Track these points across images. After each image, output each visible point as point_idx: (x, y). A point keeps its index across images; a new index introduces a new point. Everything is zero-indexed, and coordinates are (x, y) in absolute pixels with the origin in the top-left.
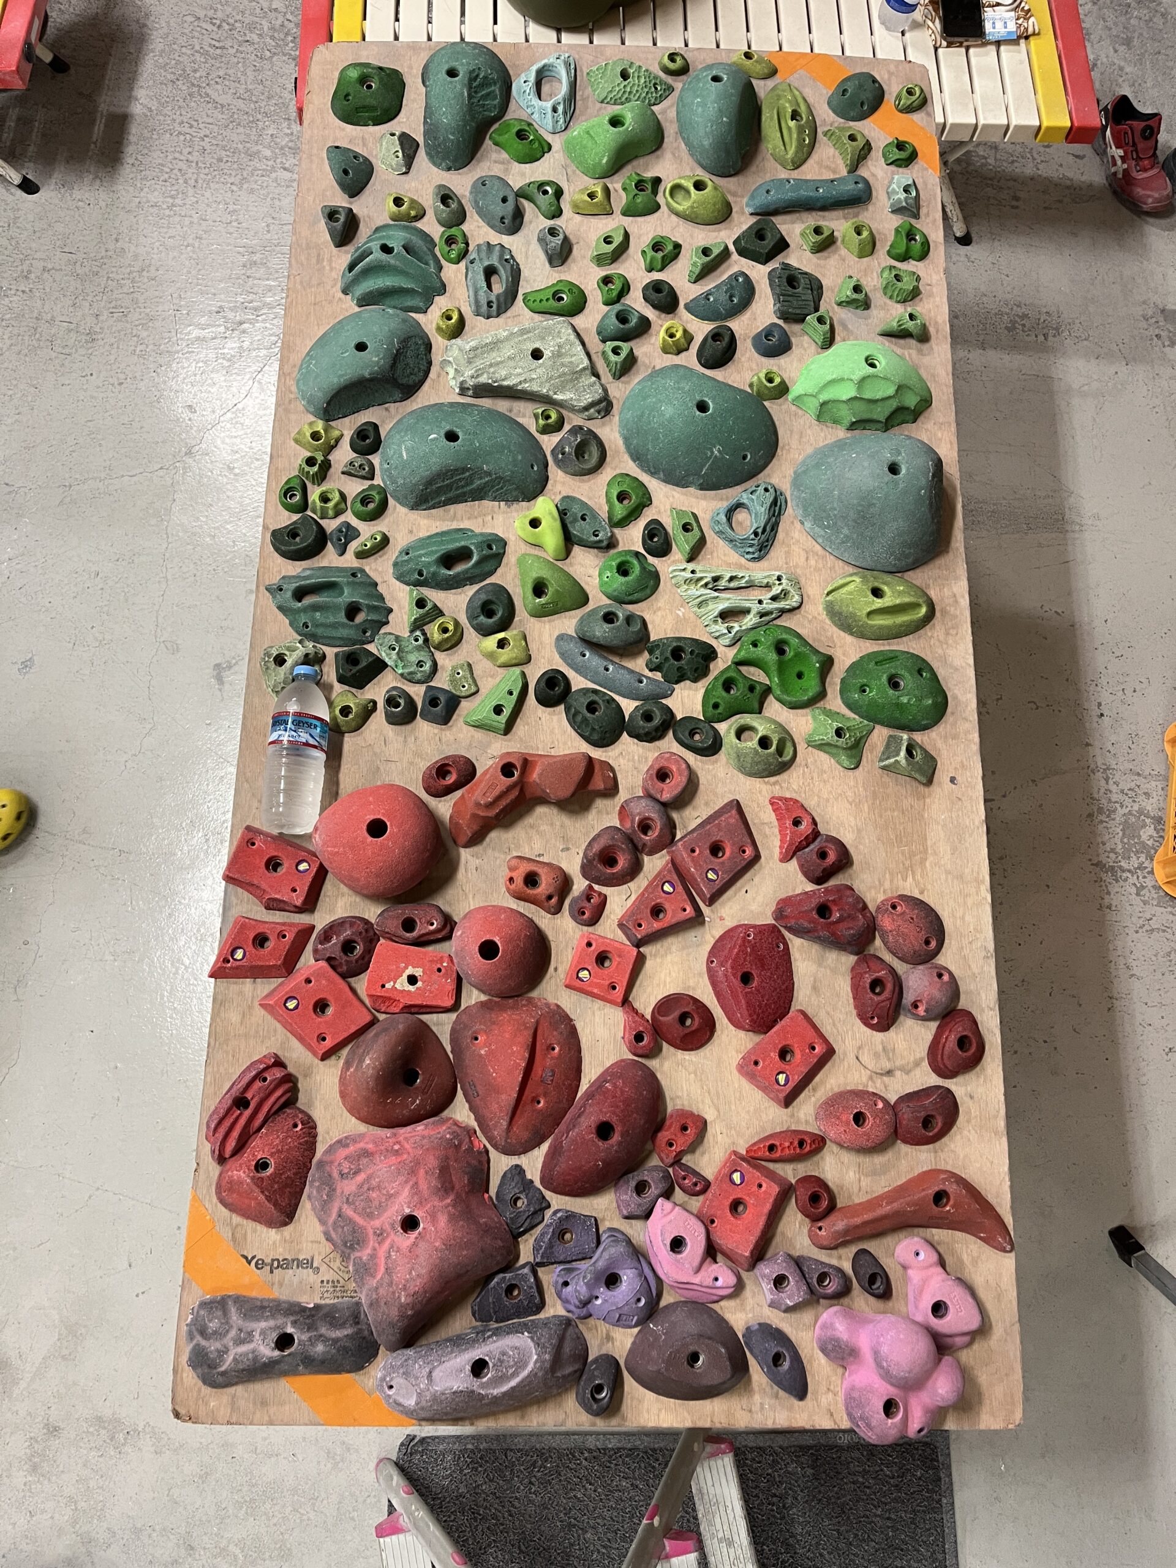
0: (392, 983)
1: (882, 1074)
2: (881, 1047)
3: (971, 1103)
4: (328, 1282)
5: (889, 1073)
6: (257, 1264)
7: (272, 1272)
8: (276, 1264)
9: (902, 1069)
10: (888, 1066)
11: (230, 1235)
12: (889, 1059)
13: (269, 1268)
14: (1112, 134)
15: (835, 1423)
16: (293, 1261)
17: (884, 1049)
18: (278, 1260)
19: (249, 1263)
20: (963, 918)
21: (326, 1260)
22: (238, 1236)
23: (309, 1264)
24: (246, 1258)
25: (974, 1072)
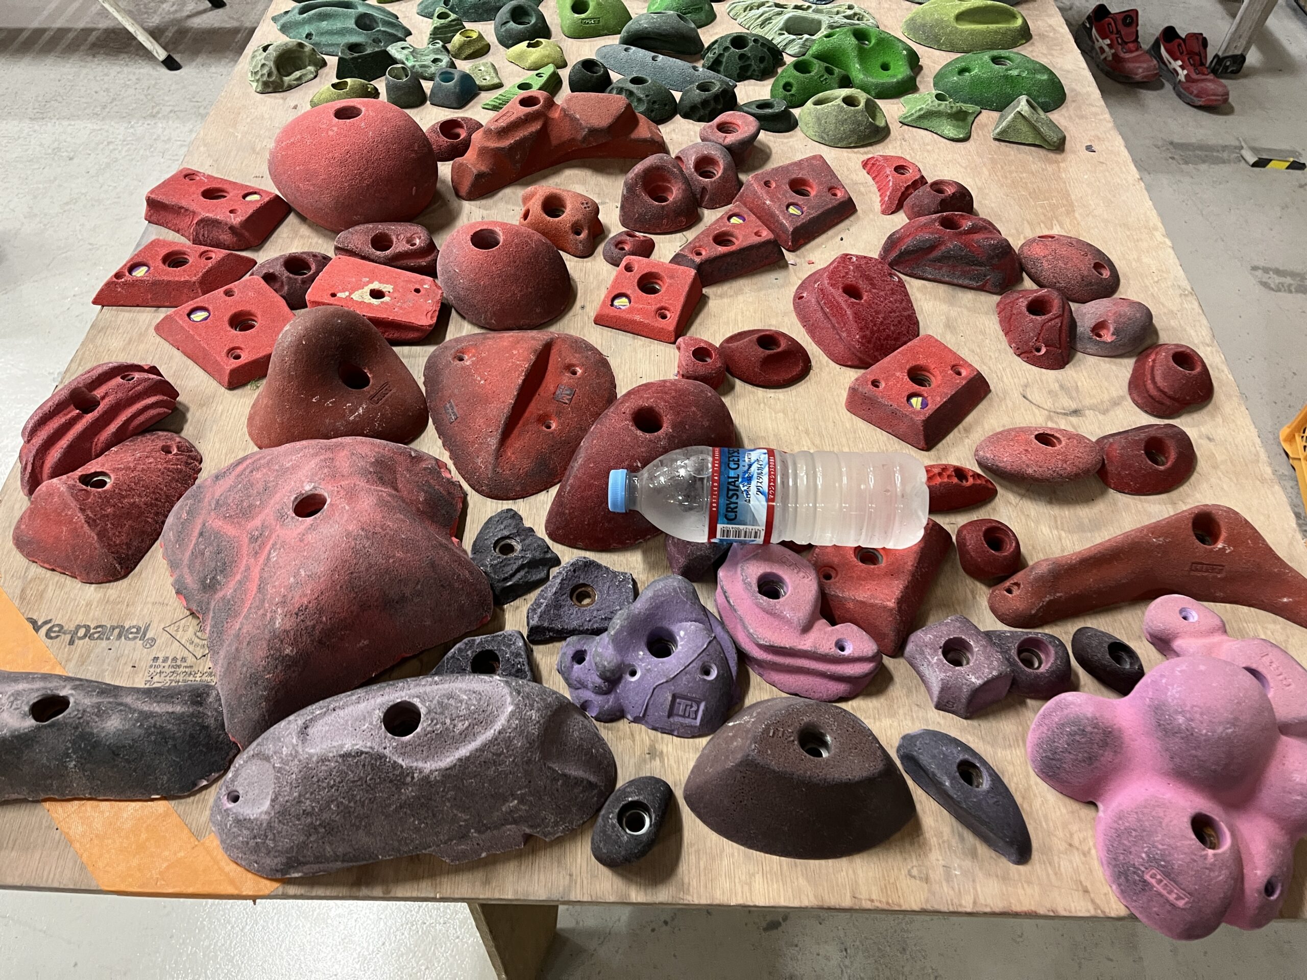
0: (347, 293)
1: (1065, 414)
2: (1057, 385)
3: (1211, 445)
4: (165, 660)
5: (1076, 412)
6: (50, 630)
7: (71, 642)
8: (82, 632)
9: (1092, 408)
10: (1074, 406)
11: (18, 591)
12: (1071, 398)
13: (68, 637)
14: (1097, 30)
15: (1097, 907)
16: (113, 628)
17: (1062, 387)
18: (88, 628)
19: (37, 628)
20: (1139, 260)
21: (171, 630)
22: (28, 592)
23: (141, 633)
24: (33, 622)
25: (1205, 411)
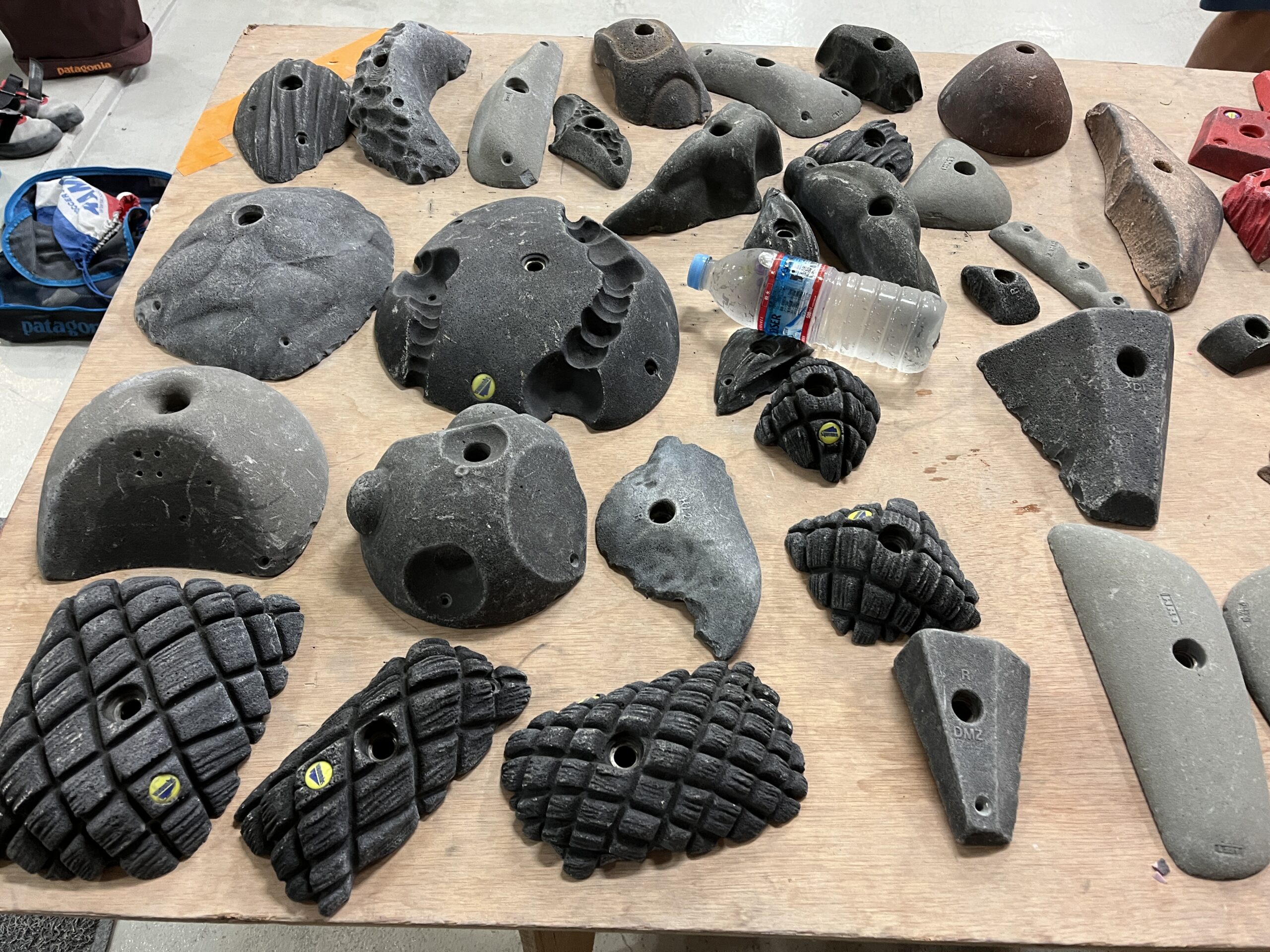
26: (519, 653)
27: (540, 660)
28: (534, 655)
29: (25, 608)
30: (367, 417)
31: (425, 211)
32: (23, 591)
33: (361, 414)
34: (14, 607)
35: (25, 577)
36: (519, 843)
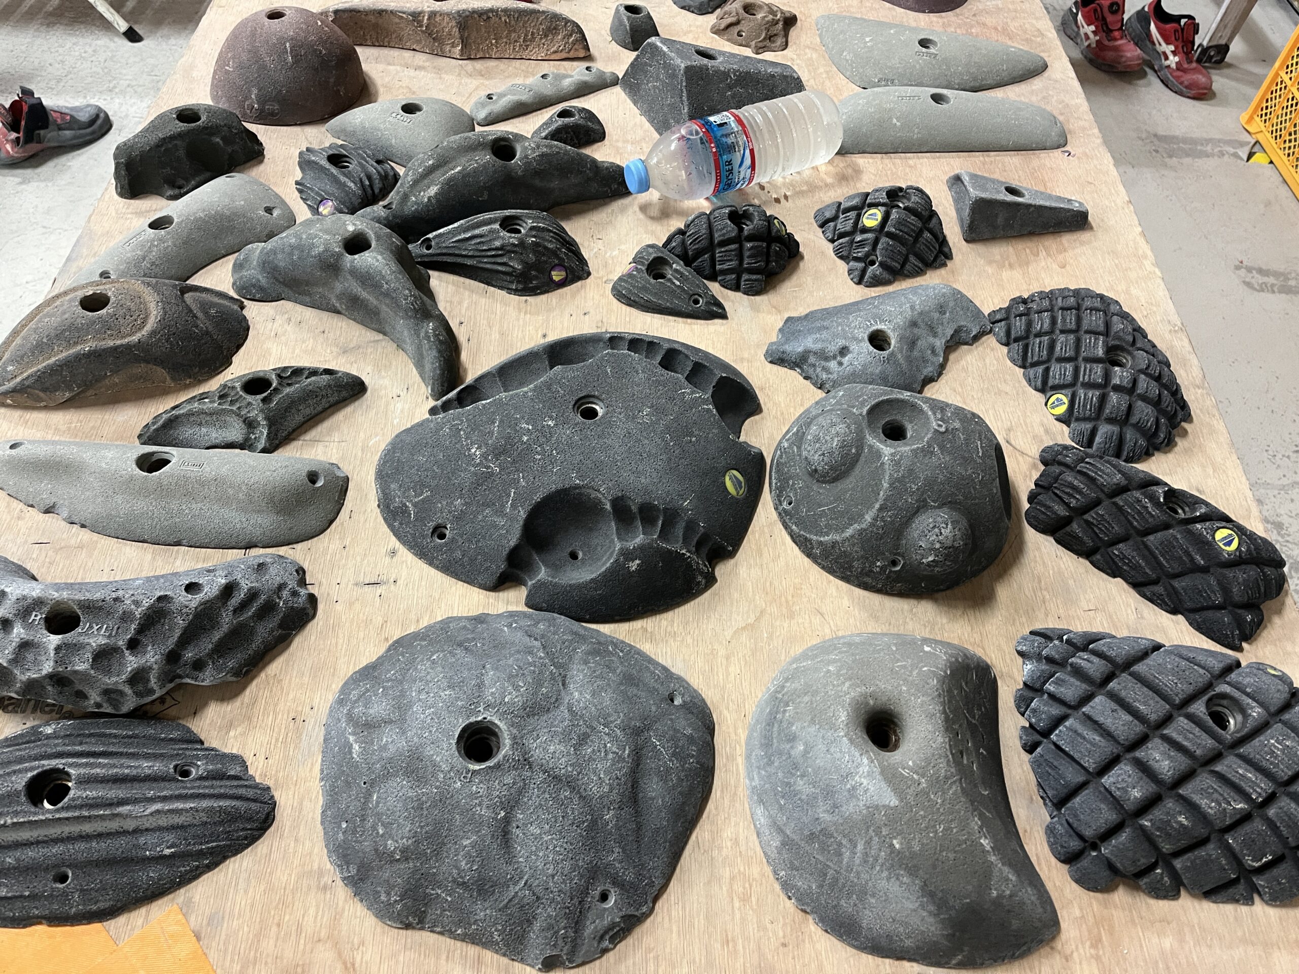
14: (1083, 16)
26: (1020, 458)
27: (1022, 443)
28: (1018, 447)
29: (1096, 943)
30: (762, 612)
31: (379, 590)
32: (1075, 955)
33: (758, 619)
34: (1098, 958)
35: (1057, 960)
36: (1176, 449)
